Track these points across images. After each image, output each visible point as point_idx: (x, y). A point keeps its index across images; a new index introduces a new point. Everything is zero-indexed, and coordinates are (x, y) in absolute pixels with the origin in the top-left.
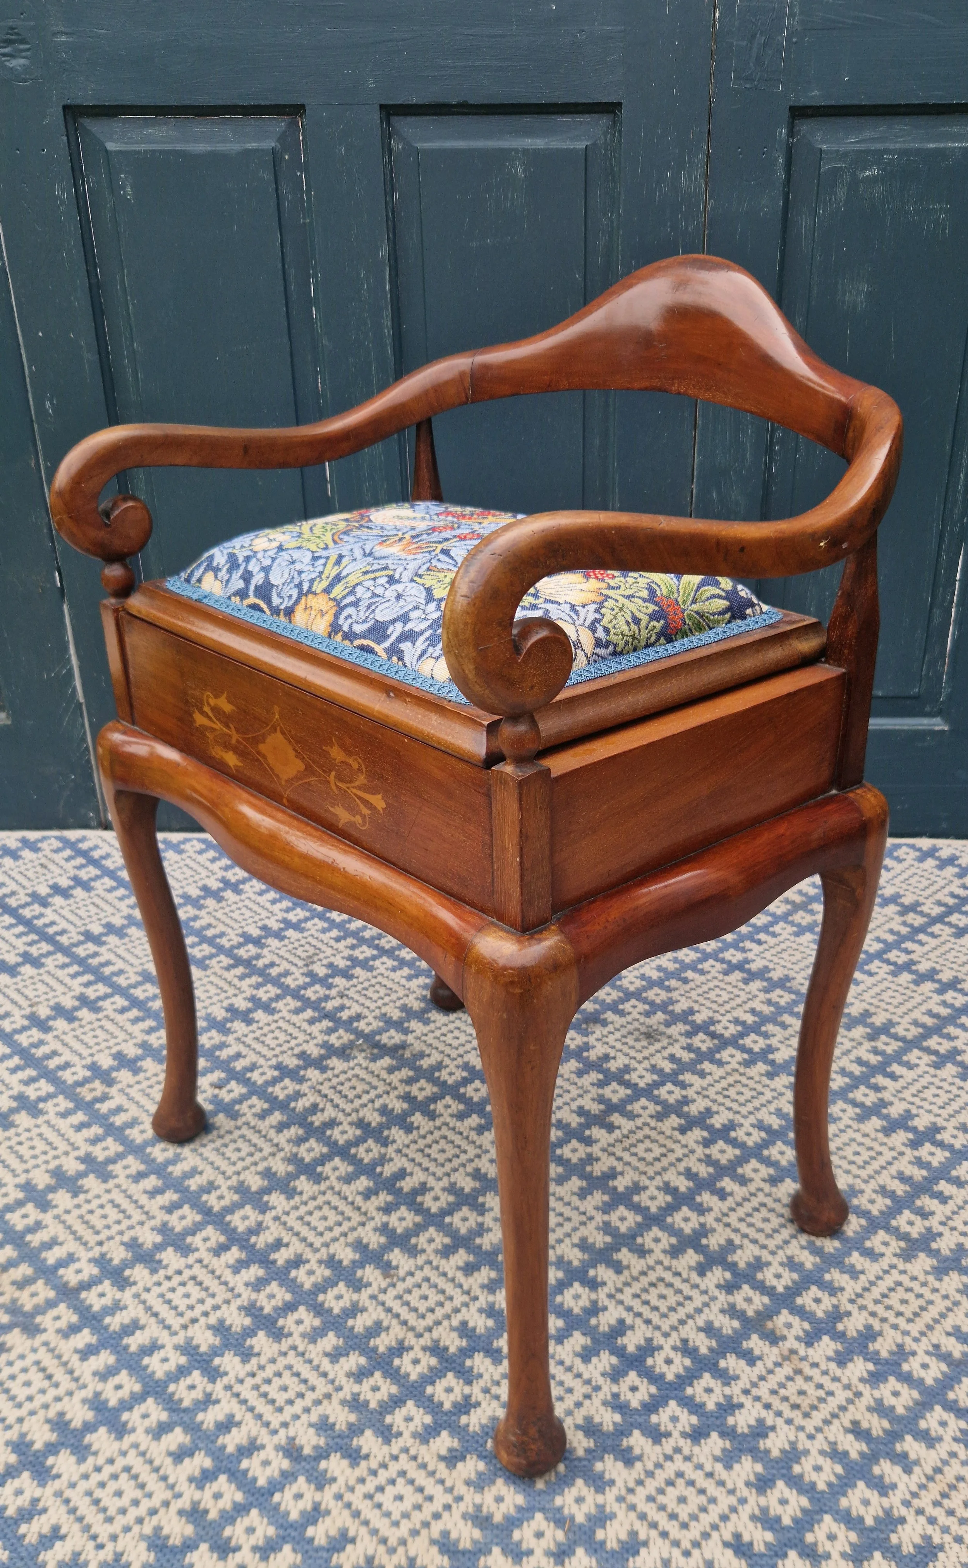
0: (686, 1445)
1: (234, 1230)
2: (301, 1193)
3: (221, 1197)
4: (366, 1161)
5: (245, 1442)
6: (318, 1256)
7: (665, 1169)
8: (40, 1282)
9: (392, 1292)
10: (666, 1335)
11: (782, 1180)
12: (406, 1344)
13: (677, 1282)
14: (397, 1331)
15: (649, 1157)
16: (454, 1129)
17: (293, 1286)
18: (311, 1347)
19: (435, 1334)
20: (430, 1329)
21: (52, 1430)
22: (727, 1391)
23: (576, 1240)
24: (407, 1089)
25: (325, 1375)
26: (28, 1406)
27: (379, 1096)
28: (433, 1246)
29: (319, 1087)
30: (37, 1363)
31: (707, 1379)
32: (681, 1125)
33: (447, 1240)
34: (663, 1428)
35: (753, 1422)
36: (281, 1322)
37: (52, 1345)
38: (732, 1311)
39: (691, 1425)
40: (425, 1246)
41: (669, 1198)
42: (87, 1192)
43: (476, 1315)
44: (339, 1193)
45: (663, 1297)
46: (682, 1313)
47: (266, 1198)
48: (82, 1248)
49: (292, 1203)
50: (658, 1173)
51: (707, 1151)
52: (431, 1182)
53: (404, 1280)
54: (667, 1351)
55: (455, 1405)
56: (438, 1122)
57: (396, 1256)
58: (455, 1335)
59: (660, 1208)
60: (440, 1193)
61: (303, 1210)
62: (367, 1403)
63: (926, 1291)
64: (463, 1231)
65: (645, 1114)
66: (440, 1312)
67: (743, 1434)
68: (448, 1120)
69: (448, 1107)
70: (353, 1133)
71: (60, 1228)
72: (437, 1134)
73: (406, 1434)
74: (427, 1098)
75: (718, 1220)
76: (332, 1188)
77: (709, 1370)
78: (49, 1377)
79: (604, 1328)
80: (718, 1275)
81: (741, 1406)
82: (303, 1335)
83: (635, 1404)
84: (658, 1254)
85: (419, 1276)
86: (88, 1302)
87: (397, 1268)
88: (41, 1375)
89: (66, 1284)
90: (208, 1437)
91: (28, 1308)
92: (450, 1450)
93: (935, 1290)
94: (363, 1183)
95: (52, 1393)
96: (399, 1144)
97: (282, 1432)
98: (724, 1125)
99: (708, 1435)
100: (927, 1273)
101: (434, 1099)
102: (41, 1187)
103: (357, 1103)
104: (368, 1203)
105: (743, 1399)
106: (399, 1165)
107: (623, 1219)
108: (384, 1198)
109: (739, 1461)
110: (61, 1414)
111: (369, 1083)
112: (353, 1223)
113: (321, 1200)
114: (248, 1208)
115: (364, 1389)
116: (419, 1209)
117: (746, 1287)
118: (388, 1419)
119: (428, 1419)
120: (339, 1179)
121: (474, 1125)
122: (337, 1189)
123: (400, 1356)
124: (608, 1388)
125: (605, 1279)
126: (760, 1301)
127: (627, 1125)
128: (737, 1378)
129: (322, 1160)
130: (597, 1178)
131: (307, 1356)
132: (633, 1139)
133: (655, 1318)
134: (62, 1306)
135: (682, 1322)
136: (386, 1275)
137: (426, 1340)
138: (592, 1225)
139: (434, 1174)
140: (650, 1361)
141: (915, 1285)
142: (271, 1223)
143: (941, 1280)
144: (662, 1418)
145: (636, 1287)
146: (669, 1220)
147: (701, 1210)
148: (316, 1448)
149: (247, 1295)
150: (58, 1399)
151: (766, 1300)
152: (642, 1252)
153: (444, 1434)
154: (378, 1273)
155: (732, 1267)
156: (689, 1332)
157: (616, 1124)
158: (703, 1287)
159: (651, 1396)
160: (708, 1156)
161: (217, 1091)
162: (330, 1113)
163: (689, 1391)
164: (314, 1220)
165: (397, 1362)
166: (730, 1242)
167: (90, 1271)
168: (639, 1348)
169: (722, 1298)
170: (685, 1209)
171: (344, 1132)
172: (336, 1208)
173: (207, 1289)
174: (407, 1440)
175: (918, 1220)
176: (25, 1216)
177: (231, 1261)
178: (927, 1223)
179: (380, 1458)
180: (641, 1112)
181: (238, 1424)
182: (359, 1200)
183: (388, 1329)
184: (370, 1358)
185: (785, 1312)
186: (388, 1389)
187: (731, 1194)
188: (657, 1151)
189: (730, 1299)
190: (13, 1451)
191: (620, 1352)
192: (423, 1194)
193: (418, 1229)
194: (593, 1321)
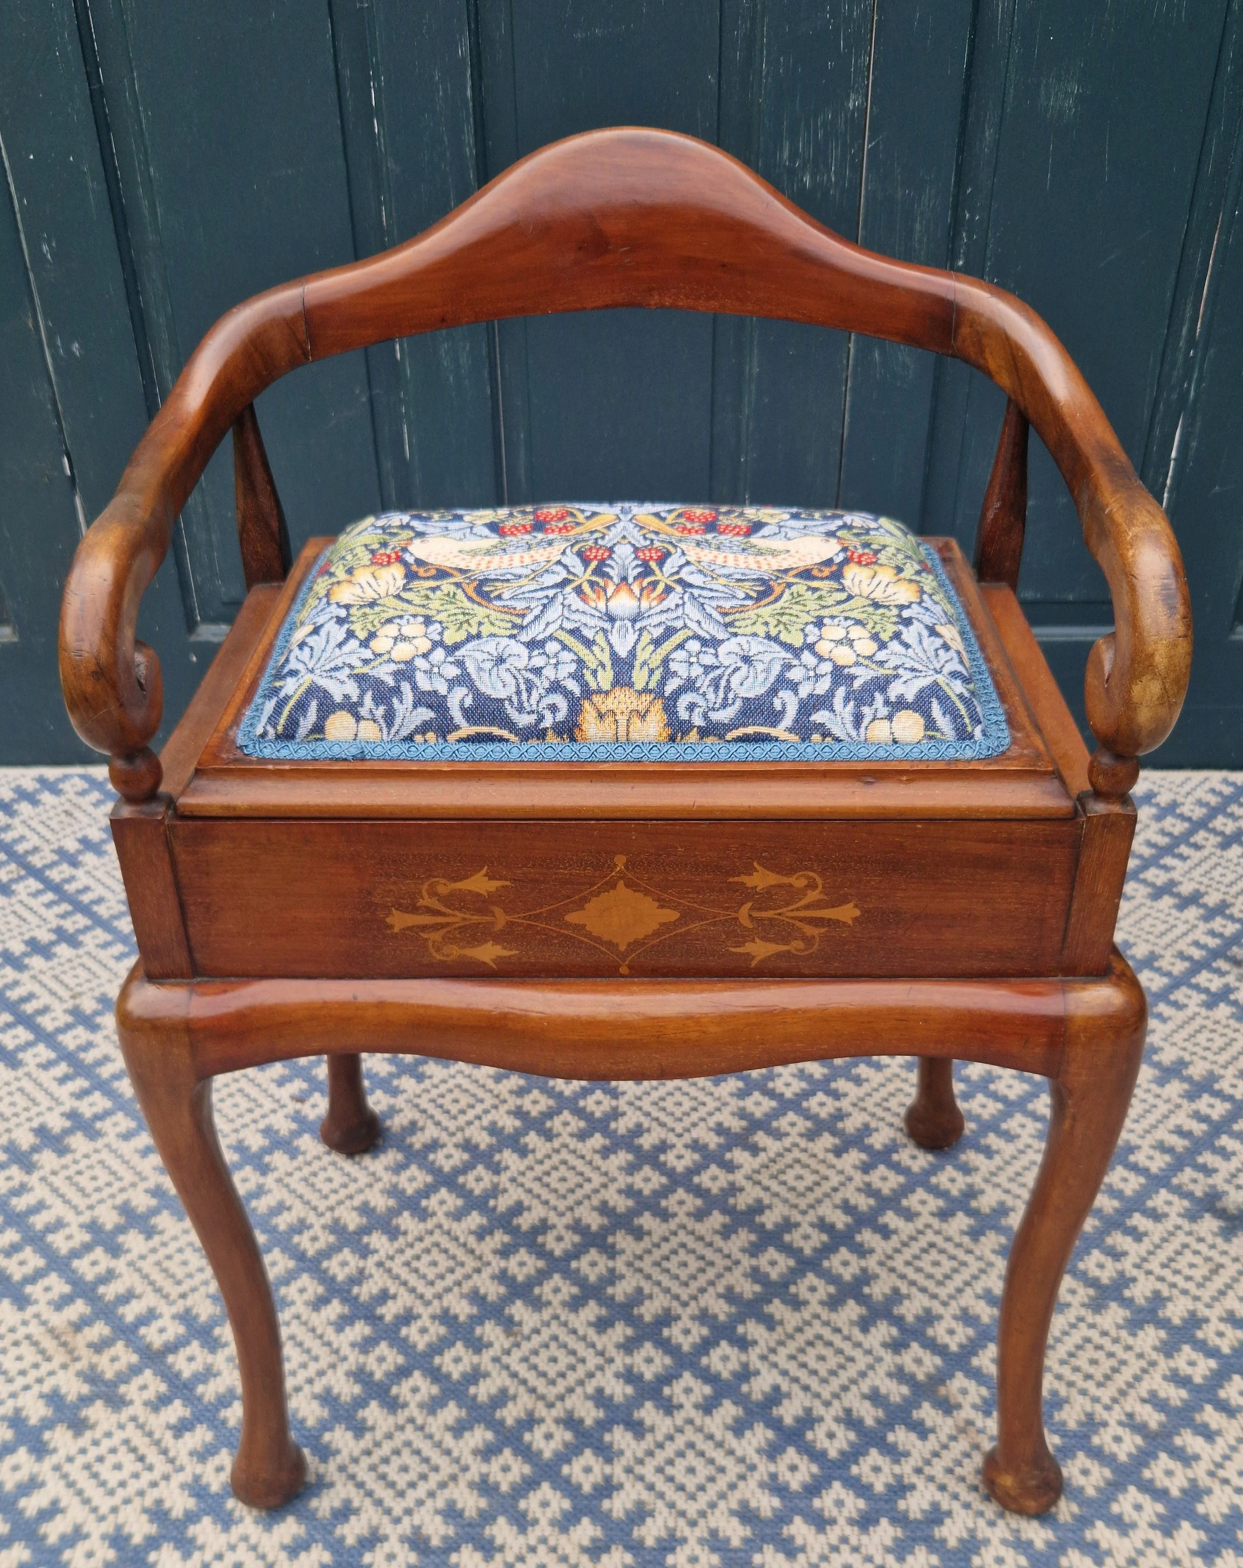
0: (853, 1533)
1: (333, 1279)
2: (405, 1233)
3: (314, 1239)
4: (477, 1192)
5: (366, 1532)
6: (430, 1310)
7: (819, 1201)
8: (120, 1345)
9: (517, 1354)
10: (827, 1404)
11: (953, 1215)
12: (537, 1415)
13: (837, 1340)
14: (525, 1401)
15: (801, 1186)
16: (574, 1152)
17: (404, 1346)
18: (430, 1419)
19: (569, 1403)
20: (561, 1398)
21: (151, 1521)
22: (897, 1469)
23: (721, 1289)
24: (519, 1102)
25: (448, 1452)
26: (121, 1494)
27: (486, 1112)
28: (560, 1297)
29: (417, 1101)
30: (126, 1442)
31: (874, 1456)
32: (836, 1146)
33: (575, 1290)
34: (826, 1514)
35: (926, 1507)
36: (394, 1390)
37: (141, 1420)
38: (900, 1375)
39: (859, 1510)
40: (551, 1297)
41: (825, 1237)
42: (161, 1232)
43: (613, 1381)
44: (448, 1233)
45: (822, 1358)
46: (844, 1377)
47: (366, 1239)
48: (163, 1302)
49: (396, 1245)
50: (812, 1206)
51: (867, 1178)
52: (553, 1218)
53: (528, 1338)
54: (829, 1424)
55: (595, 1487)
56: (556, 1144)
57: (518, 1310)
58: (590, 1404)
59: (815, 1250)
60: (563, 1232)
61: (409, 1253)
62: (497, 1486)
63: (1117, 1349)
64: (592, 1278)
65: (794, 1131)
66: (572, 1377)
67: (916, 1520)
68: (568, 1140)
69: (566, 1124)
70: (459, 1157)
71: (136, 1277)
72: (556, 1159)
73: (544, 1522)
74: (542, 1113)
75: (881, 1264)
76: (440, 1226)
77: (876, 1445)
78: (141, 1459)
79: (757, 1396)
80: (883, 1331)
81: (913, 1487)
82: (421, 1406)
83: (795, 1486)
84: (815, 1307)
85: (546, 1333)
86: (177, 1368)
87: (520, 1324)
88: (132, 1456)
89: (149, 1346)
90: (324, 1528)
91: (109, 1375)
92: (594, 1540)
93: (1128, 1348)
94: (475, 1219)
95: (146, 1477)
96: (513, 1171)
97: (406, 1520)
98: (885, 1146)
99: (876, 1522)
100: (1119, 1327)
101: (550, 1114)
102: (109, 1227)
103: (462, 1120)
104: (483, 1244)
105: (914, 1479)
106: (515, 1197)
107: (773, 1263)
108: (500, 1238)
109: (912, 1553)
110: (159, 1502)
111: (474, 1095)
112: (468, 1269)
113: (428, 1241)
114: (346, 1251)
115: (493, 1469)
116: (541, 1252)
117: (915, 1345)
118: (522, 1504)
119: (567, 1504)
120: (447, 1214)
121: (598, 1146)
122: (446, 1227)
123: (531, 1429)
124: (764, 1468)
125: (757, 1337)
126: (931, 1362)
127: (773, 1146)
128: (907, 1454)
129: (427, 1192)
130: (742, 1213)
131: (427, 1430)
132: (780, 1165)
133: (814, 1383)
134: (148, 1373)
135: (845, 1388)
136: (509, 1332)
137: (558, 1411)
138: (738, 1272)
139: (555, 1209)
140: (809, 1435)
141: (1106, 1342)
142: (374, 1270)
143: (1134, 1335)
144: (825, 1502)
145: (792, 1347)
146: (826, 1264)
147: (862, 1251)
148: (445, 1538)
149: (354, 1358)
150: (154, 1484)
151: (938, 1361)
152: (797, 1304)
153: (585, 1521)
154: (499, 1330)
155: (898, 1321)
156: (854, 1400)
157: (761, 1145)
158: (867, 1346)
159: (813, 1476)
160: (868, 1185)
161: (298, 1106)
162: (431, 1132)
163: (855, 1470)
164: (422, 1265)
165: (527, 1437)
166: (896, 1291)
167: (175, 1330)
168: (797, 1420)
169: (889, 1359)
170: (843, 1250)
171: (449, 1157)
172: (446, 1251)
173: (308, 1351)
174: (544, 1528)
175: (1108, 1262)
176: (94, 1263)
177: (333, 1317)
178: (1119, 1266)
179: (516, 1550)
180: (789, 1129)
181: (356, 1512)
182: (472, 1241)
183: (514, 1398)
184: (497, 1432)
185: (959, 1375)
186: (519, 1469)
187: (895, 1232)
188: (810, 1179)
189: (898, 1359)
190: (111, 1546)
191: (776, 1424)
192: (544, 1233)
193: (542, 1276)
194: (745, 1388)
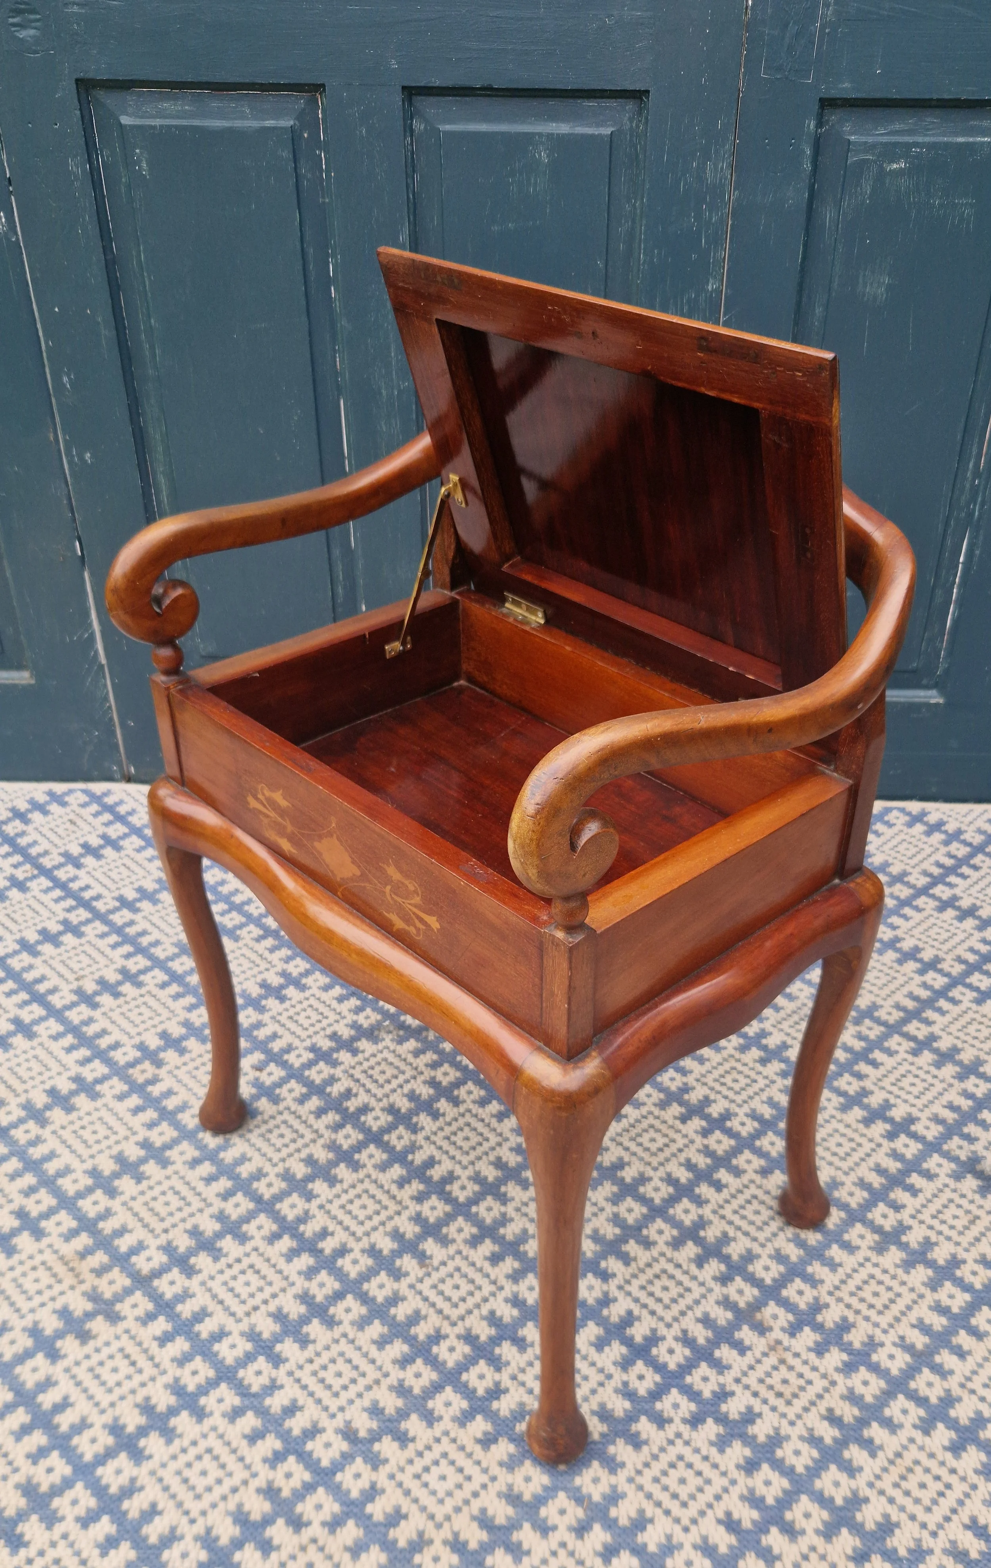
0: (685, 1430)
1: (284, 1218)
2: (341, 1181)
3: (270, 1185)
4: (398, 1148)
5: (308, 1425)
6: (360, 1245)
7: (667, 1160)
8: (116, 1270)
9: (428, 1282)
10: (669, 1326)
11: (772, 1172)
12: (443, 1332)
13: (678, 1274)
14: (434, 1320)
15: (654, 1147)
16: (476, 1116)
17: (339, 1274)
18: (360, 1334)
19: (468, 1322)
20: (463, 1318)
21: (141, 1414)
22: (721, 1379)
24: (433, 1073)
25: (373, 1361)
26: (118, 1391)
27: (407, 1081)
28: (462, 1236)
29: (351, 1071)
30: (122, 1350)
31: (704, 1369)
32: (682, 1114)
33: (475, 1230)
34: (665, 1414)
35: (743, 1410)
36: (332, 1310)
37: (133, 1333)
38: (726, 1303)
39: (690, 1412)
40: (455, 1235)
41: (671, 1190)
42: (148, 1178)
43: (503, 1305)
44: (376, 1182)
45: (666, 1289)
46: (682, 1304)
47: (310, 1186)
48: (149, 1235)
49: (334, 1191)
50: (661, 1164)
51: (706, 1142)
52: (458, 1171)
53: (437, 1269)
54: (670, 1342)
55: (487, 1391)
56: (462, 1109)
57: (430, 1246)
58: (485, 1323)
59: (663, 1200)
60: (466, 1182)
61: (344, 1198)
62: (411, 1388)
63: (894, 1284)
64: (488, 1221)
65: (650, 1102)
66: (471, 1301)
67: (734, 1420)
68: (471, 1106)
69: (470, 1092)
70: (385, 1119)
71: (128, 1215)
72: (461, 1121)
73: (447, 1418)
74: (451, 1083)
75: (714, 1212)
76: (369, 1176)
77: (706, 1360)
78: (133, 1364)
79: (615, 1319)
80: (714, 1267)
81: (732, 1394)
82: (353, 1323)
83: (642, 1392)
84: (661, 1247)
85: (451, 1265)
86: (160, 1290)
87: (431, 1257)
88: (126, 1362)
89: (139, 1272)
90: (276, 1421)
91: (107, 1295)
92: (486, 1433)
93: (903, 1283)
94: (397, 1171)
95: (137, 1378)
96: (427, 1131)
97: (340, 1416)
98: (721, 1115)
99: (704, 1421)
100: (896, 1266)
101: (458, 1084)
102: (107, 1173)
103: (388, 1088)
104: (403, 1191)
105: (734, 1387)
106: (428, 1153)
107: (630, 1210)
108: (416, 1186)
109: (730, 1446)
110: (148, 1399)
111: (397, 1068)
112: (390, 1212)
113: (359, 1188)
114: (295, 1196)
115: (408, 1375)
116: (448, 1198)
117: (738, 1279)
118: (430, 1404)
119: (465, 1404)
120: (375, 1166)
121: (494, 1112)
122: (373, 1177)
123: (438, 1344)
124: (619, 1377)
125: (615, 1270)
126: (750, 1293)
129: (359, 1147)
130: (607, 1168)
131: (357, 1343)
132: (638, 1129)
133: (659, 1308)
134: (138, 1294)
135: (683, 1313)
136: (422, 1264)
137: (460, 1329)
138: (602, 1217)
139: (460, 1163)
140: (654, 1351)
141: (886, 1278)
142: (316, 1212)
143: (908, 1273)
144: (665, 1405)
145: (643, 1279)
146: (671, 1211)
147: (700, 1202)
148: (370, 1431)
149: (301, 1284)
151: (756, 1292)
152: (647, 1244)
153: (479, 1418)
154: (414, 1262)
155: (727, 1259)
156: (689, 1323)
158: (701, 1279)
159: (656, 1384)
160: (706, 1147)
161: (258, 1074)
162: (363, 1098)
163: (689, 1379)
164: (354, 1208)
165: (435, 1349)
166: (725, 1234)
167: (159, 1259)
168: (645, 1338)
169: (718, 1290)
170: (685, 1200)
171: (377, 1118)
172: (373, 1197)
173: (264, 1278)
174: (447, 1424)
175: (890, 1213)
176: (95, 1203)
177: (284, 1250)
178: (899, 1216)
179: (425, 1441)
180: (646, 1100)
181: (301, 1409)
182: (394, 1188)
183: (426, 1317)
184: (411, 1346)
185: (772, 1303)
186: (429, 1375)
187: (726, 1186)
188: (661, 1141)
189: (725, 1290)
191: (629, 1342)
192: (451, 1183)
193: (449, 1218)
194: (605, 1312)
